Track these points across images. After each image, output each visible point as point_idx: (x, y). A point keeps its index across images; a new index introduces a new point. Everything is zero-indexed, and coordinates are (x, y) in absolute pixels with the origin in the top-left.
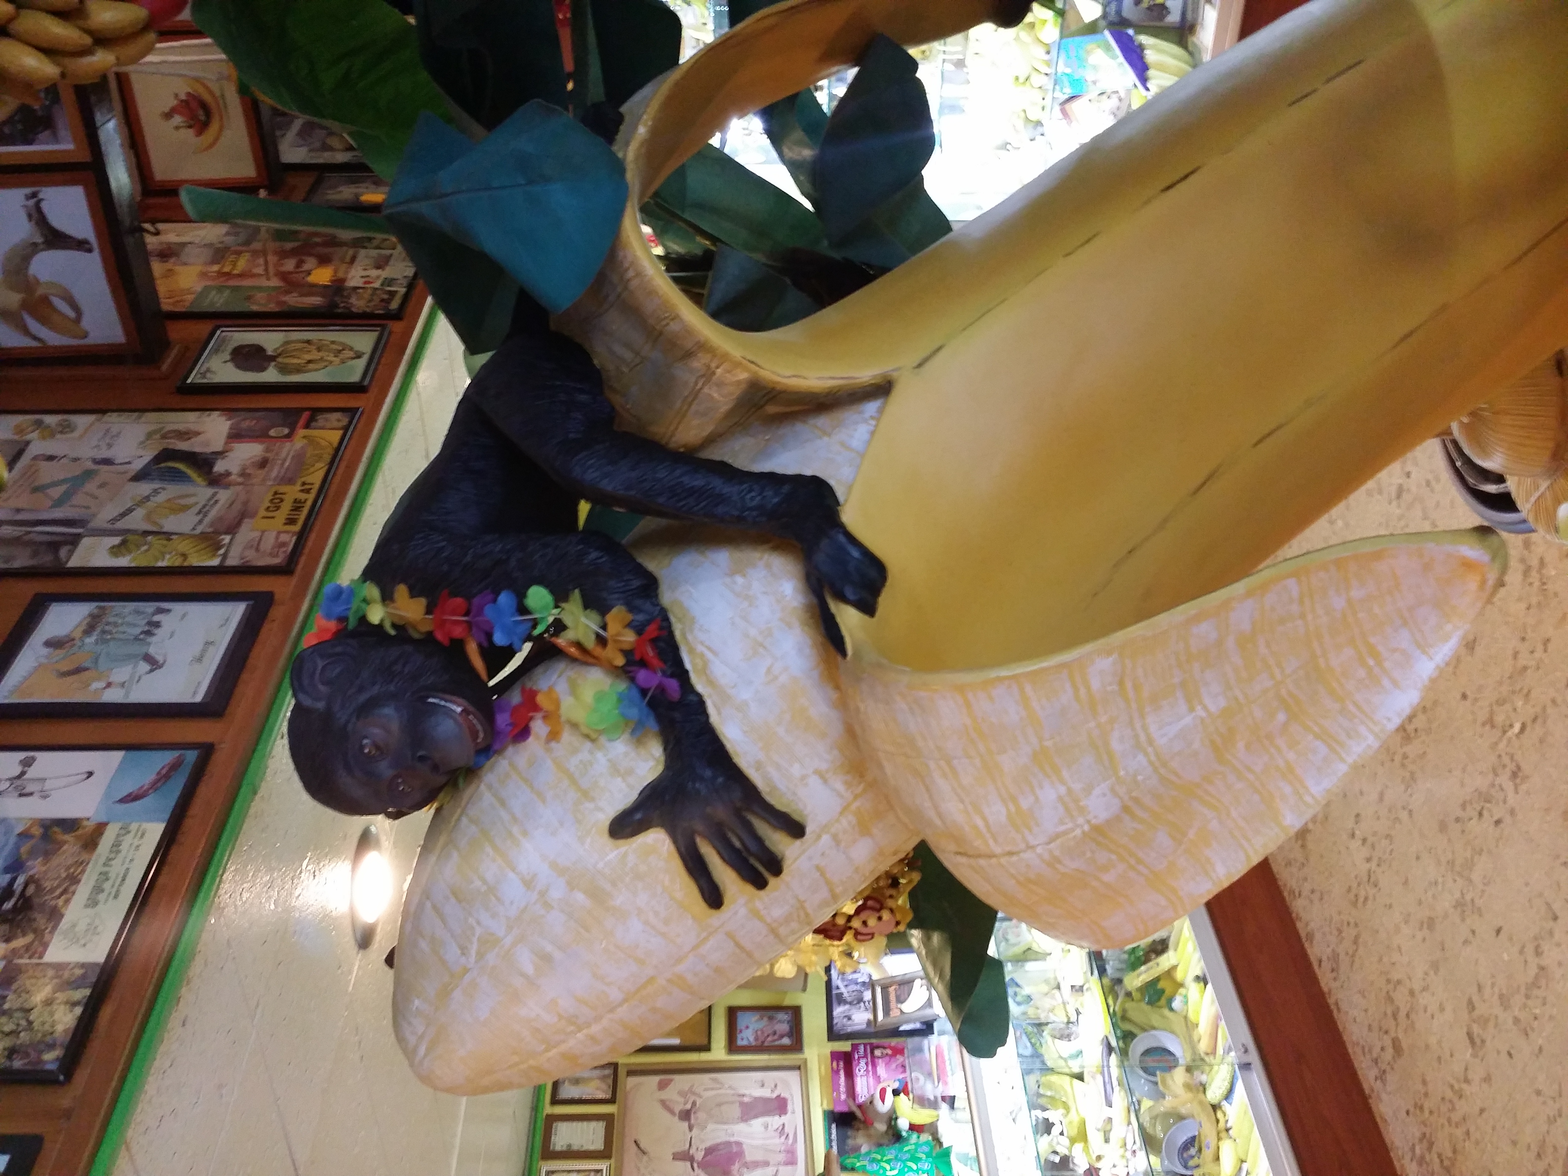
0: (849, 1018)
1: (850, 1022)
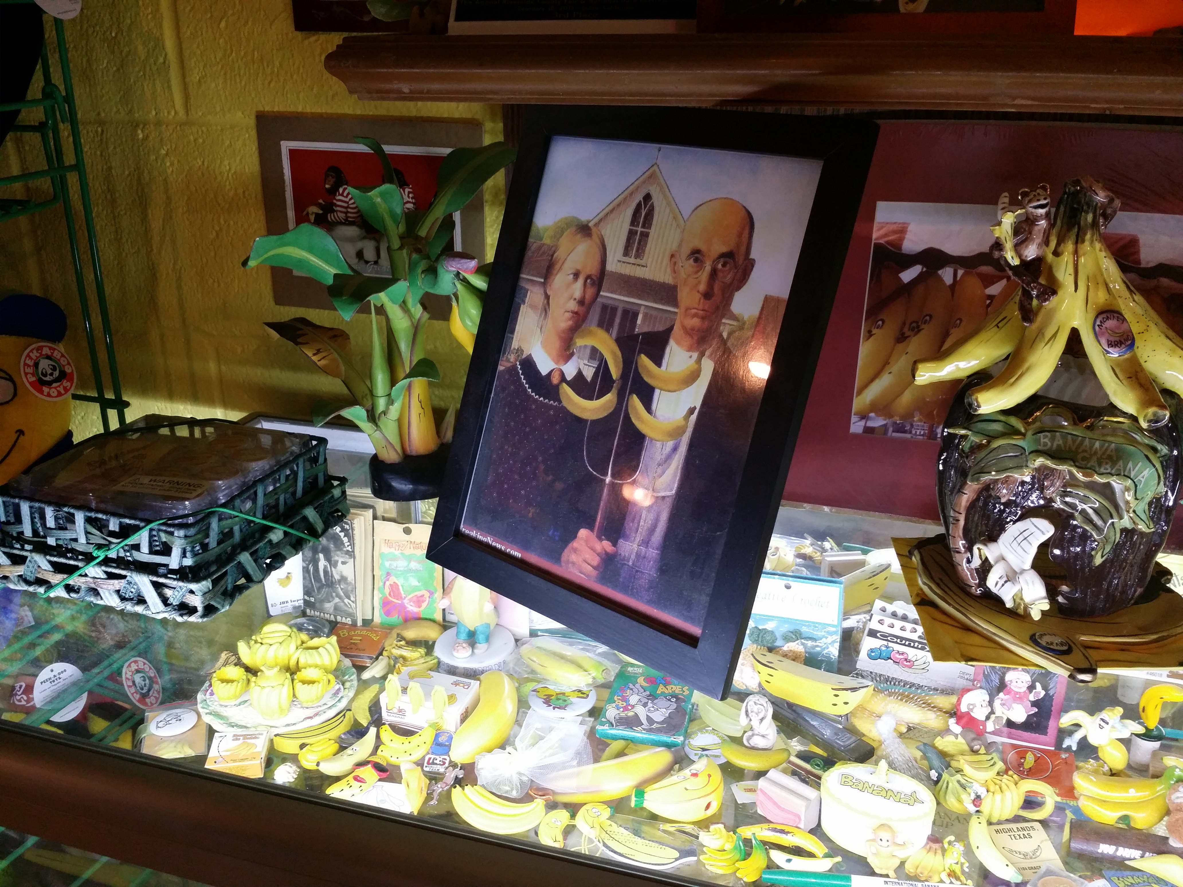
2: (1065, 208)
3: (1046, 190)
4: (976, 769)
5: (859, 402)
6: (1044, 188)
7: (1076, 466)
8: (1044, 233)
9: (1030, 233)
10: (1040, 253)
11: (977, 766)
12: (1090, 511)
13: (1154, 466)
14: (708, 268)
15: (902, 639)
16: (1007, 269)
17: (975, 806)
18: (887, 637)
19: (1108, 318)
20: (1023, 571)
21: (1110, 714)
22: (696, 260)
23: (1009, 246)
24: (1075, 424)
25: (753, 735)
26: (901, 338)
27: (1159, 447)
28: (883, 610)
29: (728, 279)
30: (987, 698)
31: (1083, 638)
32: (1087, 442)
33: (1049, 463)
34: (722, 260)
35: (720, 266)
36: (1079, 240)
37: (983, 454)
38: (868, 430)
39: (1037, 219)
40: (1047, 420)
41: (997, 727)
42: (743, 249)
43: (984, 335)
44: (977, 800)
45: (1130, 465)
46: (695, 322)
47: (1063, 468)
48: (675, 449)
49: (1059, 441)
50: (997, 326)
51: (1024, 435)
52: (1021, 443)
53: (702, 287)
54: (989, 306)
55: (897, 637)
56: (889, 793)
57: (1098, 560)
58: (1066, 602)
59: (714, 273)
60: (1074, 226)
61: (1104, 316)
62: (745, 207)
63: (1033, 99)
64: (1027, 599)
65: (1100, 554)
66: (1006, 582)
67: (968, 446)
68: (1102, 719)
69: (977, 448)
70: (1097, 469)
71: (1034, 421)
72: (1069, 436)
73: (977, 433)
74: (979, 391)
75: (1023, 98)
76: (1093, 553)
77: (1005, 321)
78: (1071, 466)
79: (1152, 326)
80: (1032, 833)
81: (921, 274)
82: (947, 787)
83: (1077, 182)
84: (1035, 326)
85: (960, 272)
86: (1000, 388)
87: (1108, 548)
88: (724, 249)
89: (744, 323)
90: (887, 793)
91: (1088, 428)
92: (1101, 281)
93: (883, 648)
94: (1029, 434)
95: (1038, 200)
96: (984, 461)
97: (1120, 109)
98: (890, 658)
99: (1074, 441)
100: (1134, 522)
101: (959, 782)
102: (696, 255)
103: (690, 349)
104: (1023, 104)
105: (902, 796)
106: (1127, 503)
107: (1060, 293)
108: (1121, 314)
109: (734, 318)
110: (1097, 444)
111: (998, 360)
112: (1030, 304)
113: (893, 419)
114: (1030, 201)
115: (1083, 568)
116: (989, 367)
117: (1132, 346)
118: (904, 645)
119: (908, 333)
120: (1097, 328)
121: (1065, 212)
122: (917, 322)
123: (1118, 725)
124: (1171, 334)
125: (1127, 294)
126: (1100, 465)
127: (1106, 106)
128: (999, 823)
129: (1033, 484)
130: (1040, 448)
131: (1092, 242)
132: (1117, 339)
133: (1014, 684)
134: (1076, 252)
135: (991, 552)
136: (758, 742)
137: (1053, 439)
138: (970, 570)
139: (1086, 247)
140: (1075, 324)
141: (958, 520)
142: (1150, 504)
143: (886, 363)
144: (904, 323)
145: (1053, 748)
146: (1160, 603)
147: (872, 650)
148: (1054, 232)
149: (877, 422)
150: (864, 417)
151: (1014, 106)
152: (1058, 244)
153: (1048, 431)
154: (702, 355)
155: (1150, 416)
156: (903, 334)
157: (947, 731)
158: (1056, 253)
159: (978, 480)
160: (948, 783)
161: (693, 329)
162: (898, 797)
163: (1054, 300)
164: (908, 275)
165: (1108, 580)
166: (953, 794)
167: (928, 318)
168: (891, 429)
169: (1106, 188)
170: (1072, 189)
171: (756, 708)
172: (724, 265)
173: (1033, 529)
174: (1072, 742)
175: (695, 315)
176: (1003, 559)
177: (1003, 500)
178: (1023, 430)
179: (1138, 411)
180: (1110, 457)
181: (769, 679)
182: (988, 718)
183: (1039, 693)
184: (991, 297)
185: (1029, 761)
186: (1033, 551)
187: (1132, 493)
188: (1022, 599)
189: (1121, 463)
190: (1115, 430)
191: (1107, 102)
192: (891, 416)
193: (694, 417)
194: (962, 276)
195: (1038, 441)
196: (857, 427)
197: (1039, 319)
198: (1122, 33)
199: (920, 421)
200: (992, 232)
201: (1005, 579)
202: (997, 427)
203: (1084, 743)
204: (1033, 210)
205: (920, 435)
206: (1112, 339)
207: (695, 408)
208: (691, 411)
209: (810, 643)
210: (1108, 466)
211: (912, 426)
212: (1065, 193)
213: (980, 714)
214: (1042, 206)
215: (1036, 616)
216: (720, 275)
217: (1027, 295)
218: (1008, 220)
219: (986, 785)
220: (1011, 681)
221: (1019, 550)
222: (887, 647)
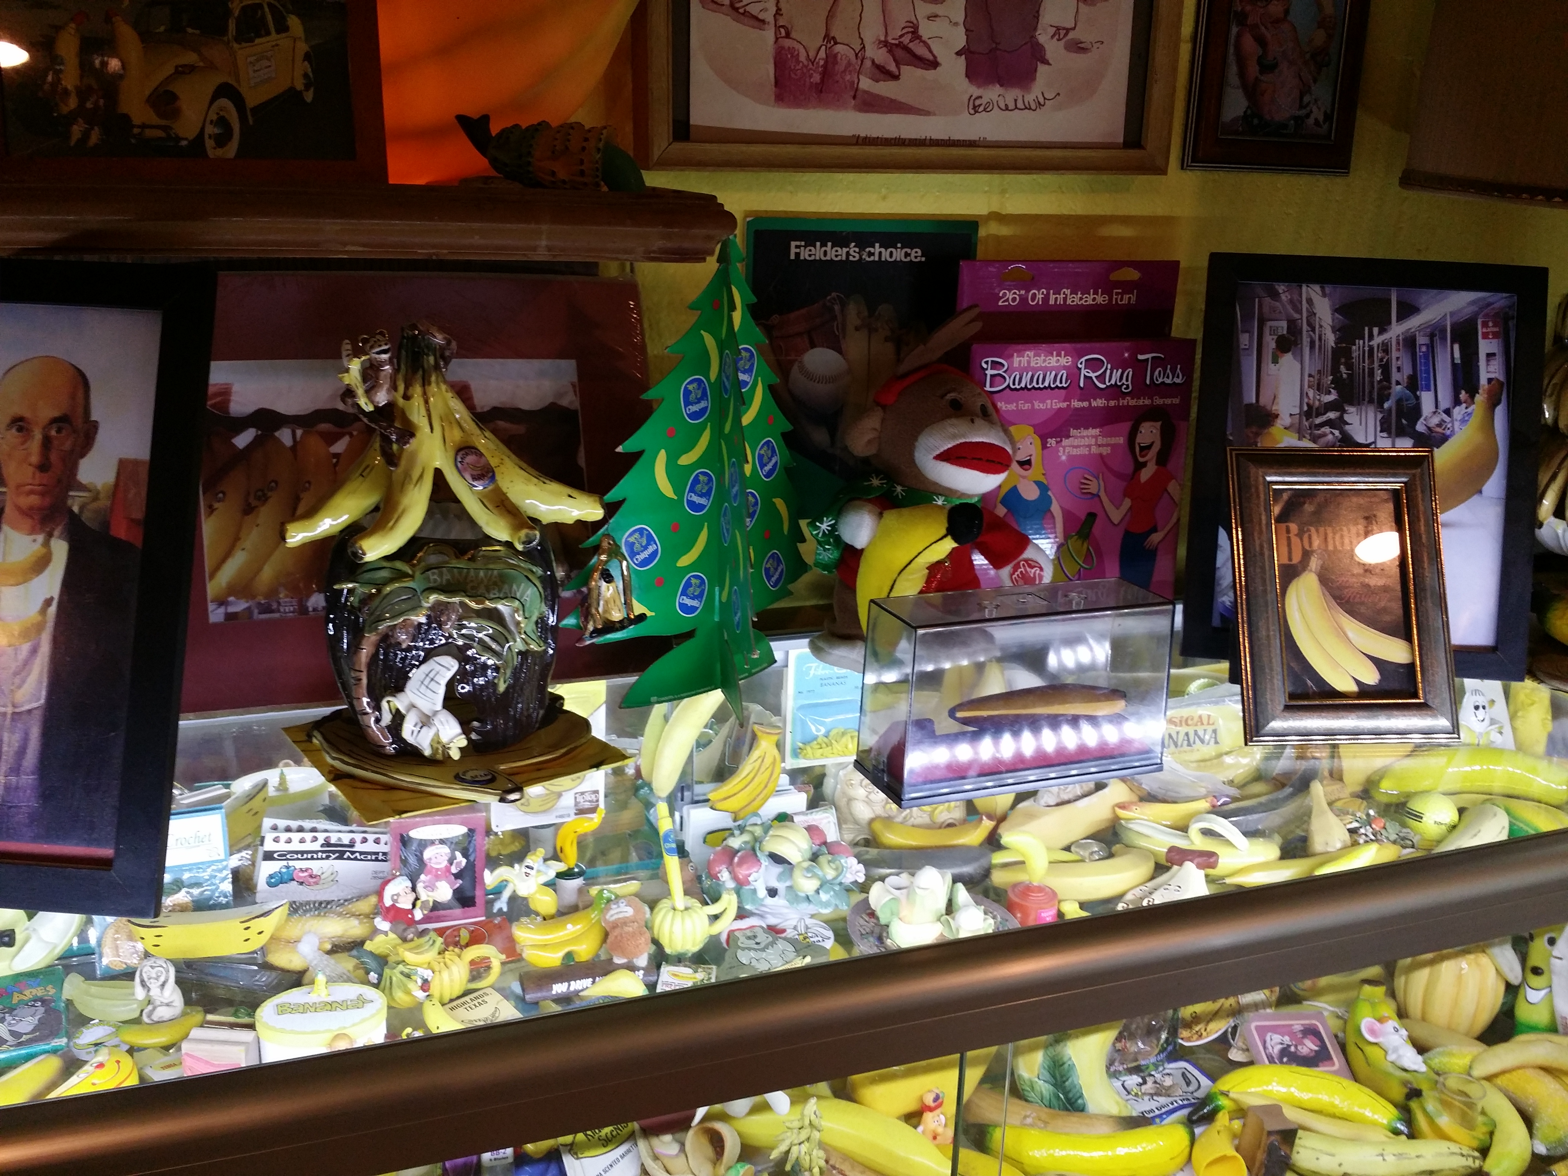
0: (1286, 344)
1: (1270, 343)
2: (407, 352)
3: (384, 336)
4: (416, 953)
5: (214, 586)
6: (381, 333)
7: (469, 596)
8: (391, 378)
9: (377, 378)
10: (391, 398)
11: (416, 950)
12: (487, 639)
13: (535, 585)
14: (38, 436)
15: (302, 853)
16: (361, 416)
17: (424, 991)
18: (285, 855)
19: (467, 454)
20: (436, 713)
21: (533, 857)
22: (20, 429)
23: (360, 391)
24: (457, 557)
25: (154, 1009)
26: (248, 510)
27: (534, 569)
28: (275, 828)
29: (67, 446)
30: (409, 884)
31: (502, 767)
32: (472, 573)
33: (443, 598)
34: (55, 426)
35: (53, 433)
36: (425, 383)
37: (376, 602)
38: (230, 617)
39: (382, 364)
40: (433, 559)
41: (426, 912)
42: (80, 410)
43: (349, 487)
44: (425, 985)
45: (515, 587)
46: (34, 500)
47: (456, 600)
48: (34, 651)
49: (447, 576)
50: (361, 475)
51: (412, 577)
52: (411, 584)
53: (35, 459)
54: (335, 465)
55: (297, 852)
56: (334, 1005)
57: (502, 687)
58: (479, 737)
59: (47, 442)
60: (418, 370)
61: (463, 452)
62: (73, 365)
63: (364, 245)
64: (444, 739)
65: (502, 680)
66: (421, 728)
67: (357, 600)
68: (528, 867)
69: (367, 599)
70: (487, 596)
71: (419, 562)
72: (455, 570)
73: (363, 583)
74: (362, 538)
75: (353, 244)
76: (496, 681)
77: (368, 470)
78: (463, 596)
79: (507, 460)
80: (486, 998)
81: (256, 438)
82: (391, 983)
83: (415, 327)
84: (400, 470)
85: (299, 432)
86: (381, 533)
87: (509, 672)
88: (56, 414)
89: (98, 493)
90: (331, 1006)
91: (469, 559)
92: (453, 421)
93: (284, 870)
94: (418, 574)
95: (380, 346)
96: (379, 609)
97: (445, 254)
98: (294, 880)
99: (460, 573)
100: (526, 643)
101: (402, 973)
102: (19, 424)
103: (32, 531)
104: (354, 250)
105: (349, 1003)
106: (518, 624)
107: (418, 435)
108: (476, 449)
109: (82, 487)
110: (482, 573)
111: (368, 511)
112: (391, 449)
113: (257, 600)
114: (372, 347)
115: (489, 698)
116: (360, 519)
117: (493, 478)
118: (307, 859)
119: (254, 503)
120: (459, 465)
121: (407, 356)
122: (262, 491)
123: (543, 868)
124: (525, 466)
125: (478, 432)
126: (488, 591)
127: (432, 251)
128: (451, 1001)
129: (429, 624)
130: (431, 585)
131: (438, 384)
132: (479, 472)
133: (434, 860)
134: (425, 393)
135: (400, 702)
136: (162, 1013)
137: (441, 575)
138: (381, 730)
139: (433, 388)
140: (438, 464)
141: (360, 680)
142: (537, 623)
143: (236, 539)
144: (248, 494)
145: (483, 918)
146: (558, 726)
147: (271, 876)
148: (400, 377)
149: (239, 606)
150: (222, 602)
151: (347, 252)
152: (407, 388)
153: (435, 568)
154: (50, 535)
155: (523, 539)
156: (249, 504)
157: (375, 931)
158: (406, 397)
159: (376, 629)
160: (391, 978)
161: (31, 508)
162: (345, 1004)
163: (413, 441)
164: (242, 440)
165: (513, 706)
166: (399, 987)
167: (273, 484)
168: (256, 611)
169: (442, 329)
170: (410, 333)
171: (153, 973)
172: (59, 431)
173: (438, 668)
174: (502, 904)
175: (31, 492)
176: (414, 706)
177: (404, 646)
178: (410, 572)
179: (512, 536)
180: (495, 584)
181: (157, 941)
182: (414, 905)
183: (460, 862)
184: (336, 455)
185: (465, 936)
186: (441, 691)
187: (521, 612)
188: (439, 743)
189: (506, 587)
190: (495, 558)
191: (434, 246)
192: (253, 597)
193: (53, 609)
194: (301, 437)
195: (428, 579)
196: (216, 615)
197: (403, 463)
198: (421, 181)
199: (287, 596)
200: (341, 380)
201: (420, 725)
202: (384, 574)
203: (514, 899)
204: (377, 356)
205: (290, 612)
206: (475, 473)
207: (52, 599)
208: (48, 602)
209: (196, 891)
210: (496, 592)
211: (279, 604)
212: (404, 337)
213: (405, 904)
214: (384, 352)
215: (455, 755)
216: (55, 442)
217: (386, 440)
218: (355, 366)
219: (429, 966)
220: (430, 859)
221: (429, 693)
222: (288, 867)
